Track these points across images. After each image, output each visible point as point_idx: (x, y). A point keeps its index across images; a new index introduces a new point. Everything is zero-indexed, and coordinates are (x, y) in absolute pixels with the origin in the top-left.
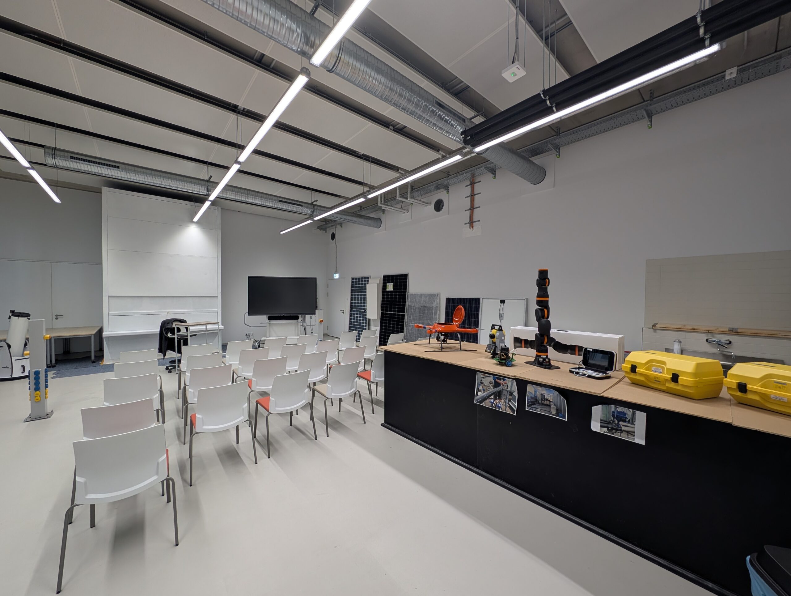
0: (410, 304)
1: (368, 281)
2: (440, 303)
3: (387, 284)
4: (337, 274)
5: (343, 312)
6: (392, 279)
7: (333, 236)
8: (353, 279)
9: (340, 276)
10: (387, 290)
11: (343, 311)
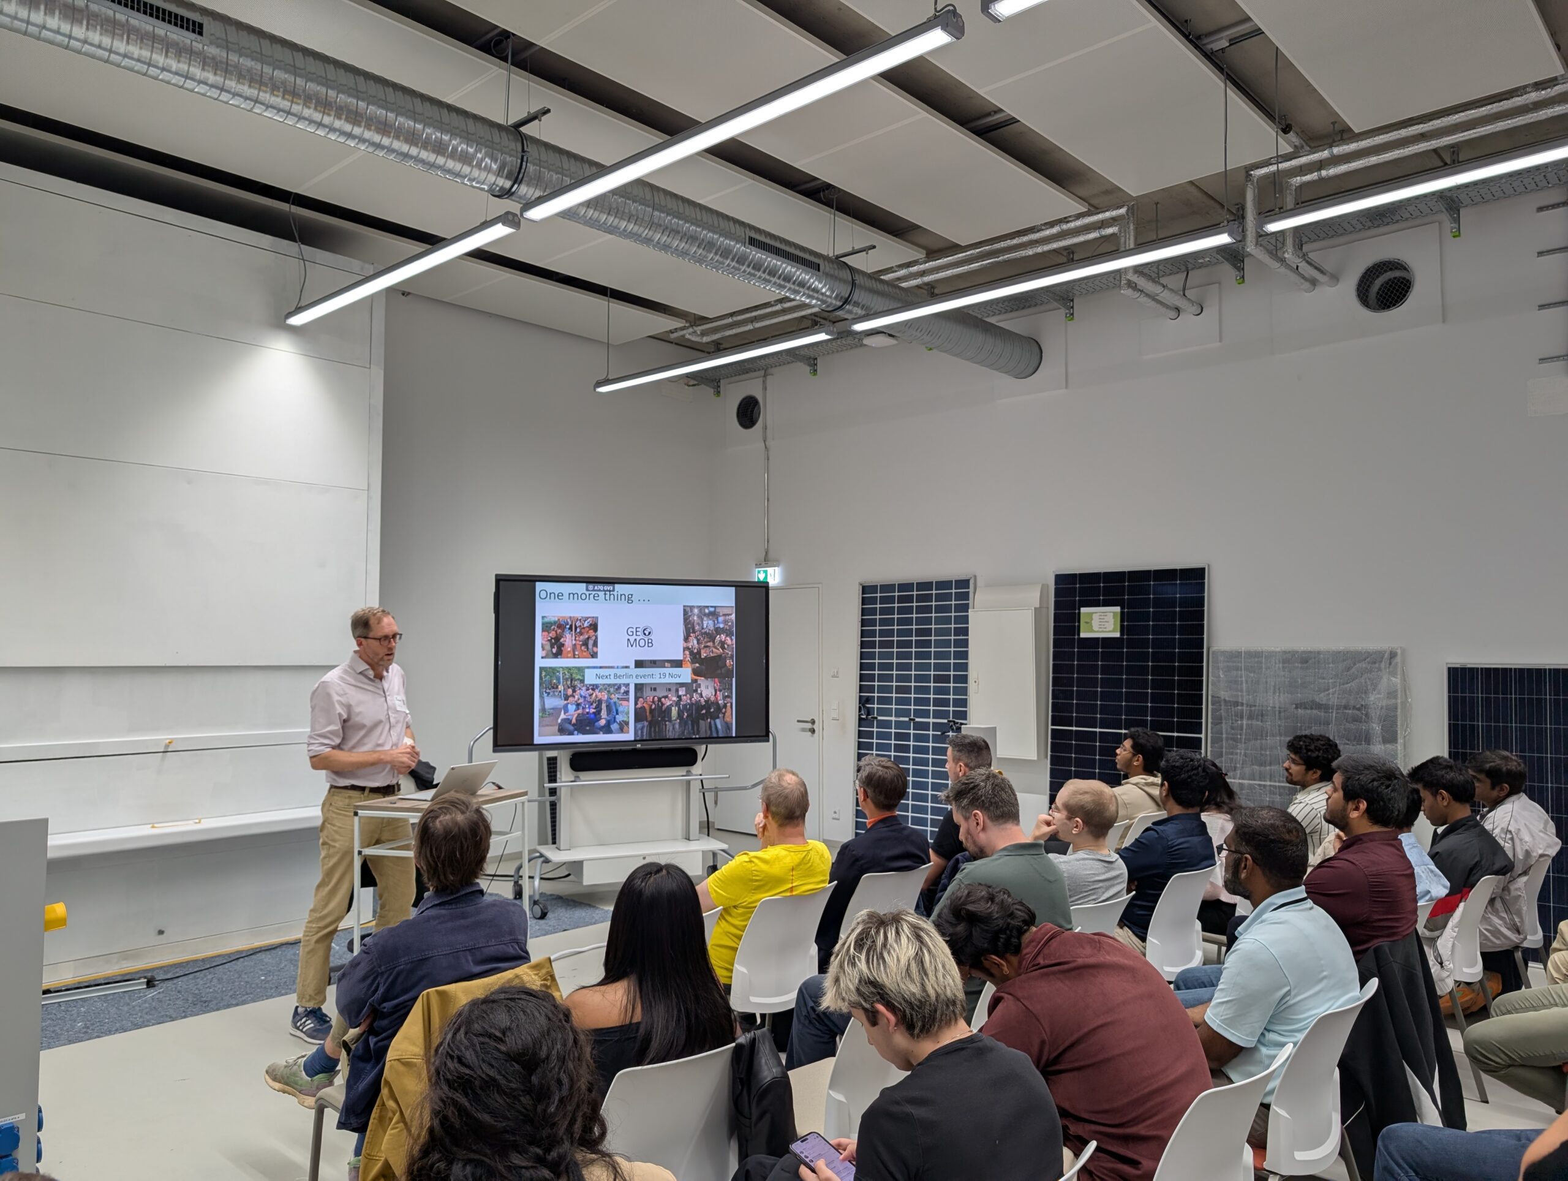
0: (1224, 694)
1: (966, 596)
2: (1405, 689)
3: (1083, 610)
4: (770, 570)
5: (809, 726)
6: (1107, 591)
7: (748, 413)
8: (865, 589)
9: (787, 576)
10: (1083, 635)
11: (813, 722)
